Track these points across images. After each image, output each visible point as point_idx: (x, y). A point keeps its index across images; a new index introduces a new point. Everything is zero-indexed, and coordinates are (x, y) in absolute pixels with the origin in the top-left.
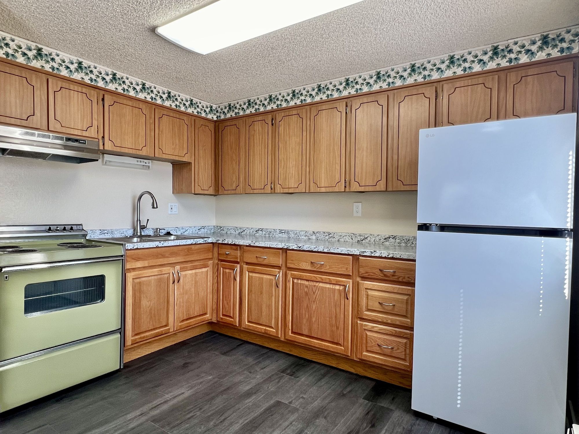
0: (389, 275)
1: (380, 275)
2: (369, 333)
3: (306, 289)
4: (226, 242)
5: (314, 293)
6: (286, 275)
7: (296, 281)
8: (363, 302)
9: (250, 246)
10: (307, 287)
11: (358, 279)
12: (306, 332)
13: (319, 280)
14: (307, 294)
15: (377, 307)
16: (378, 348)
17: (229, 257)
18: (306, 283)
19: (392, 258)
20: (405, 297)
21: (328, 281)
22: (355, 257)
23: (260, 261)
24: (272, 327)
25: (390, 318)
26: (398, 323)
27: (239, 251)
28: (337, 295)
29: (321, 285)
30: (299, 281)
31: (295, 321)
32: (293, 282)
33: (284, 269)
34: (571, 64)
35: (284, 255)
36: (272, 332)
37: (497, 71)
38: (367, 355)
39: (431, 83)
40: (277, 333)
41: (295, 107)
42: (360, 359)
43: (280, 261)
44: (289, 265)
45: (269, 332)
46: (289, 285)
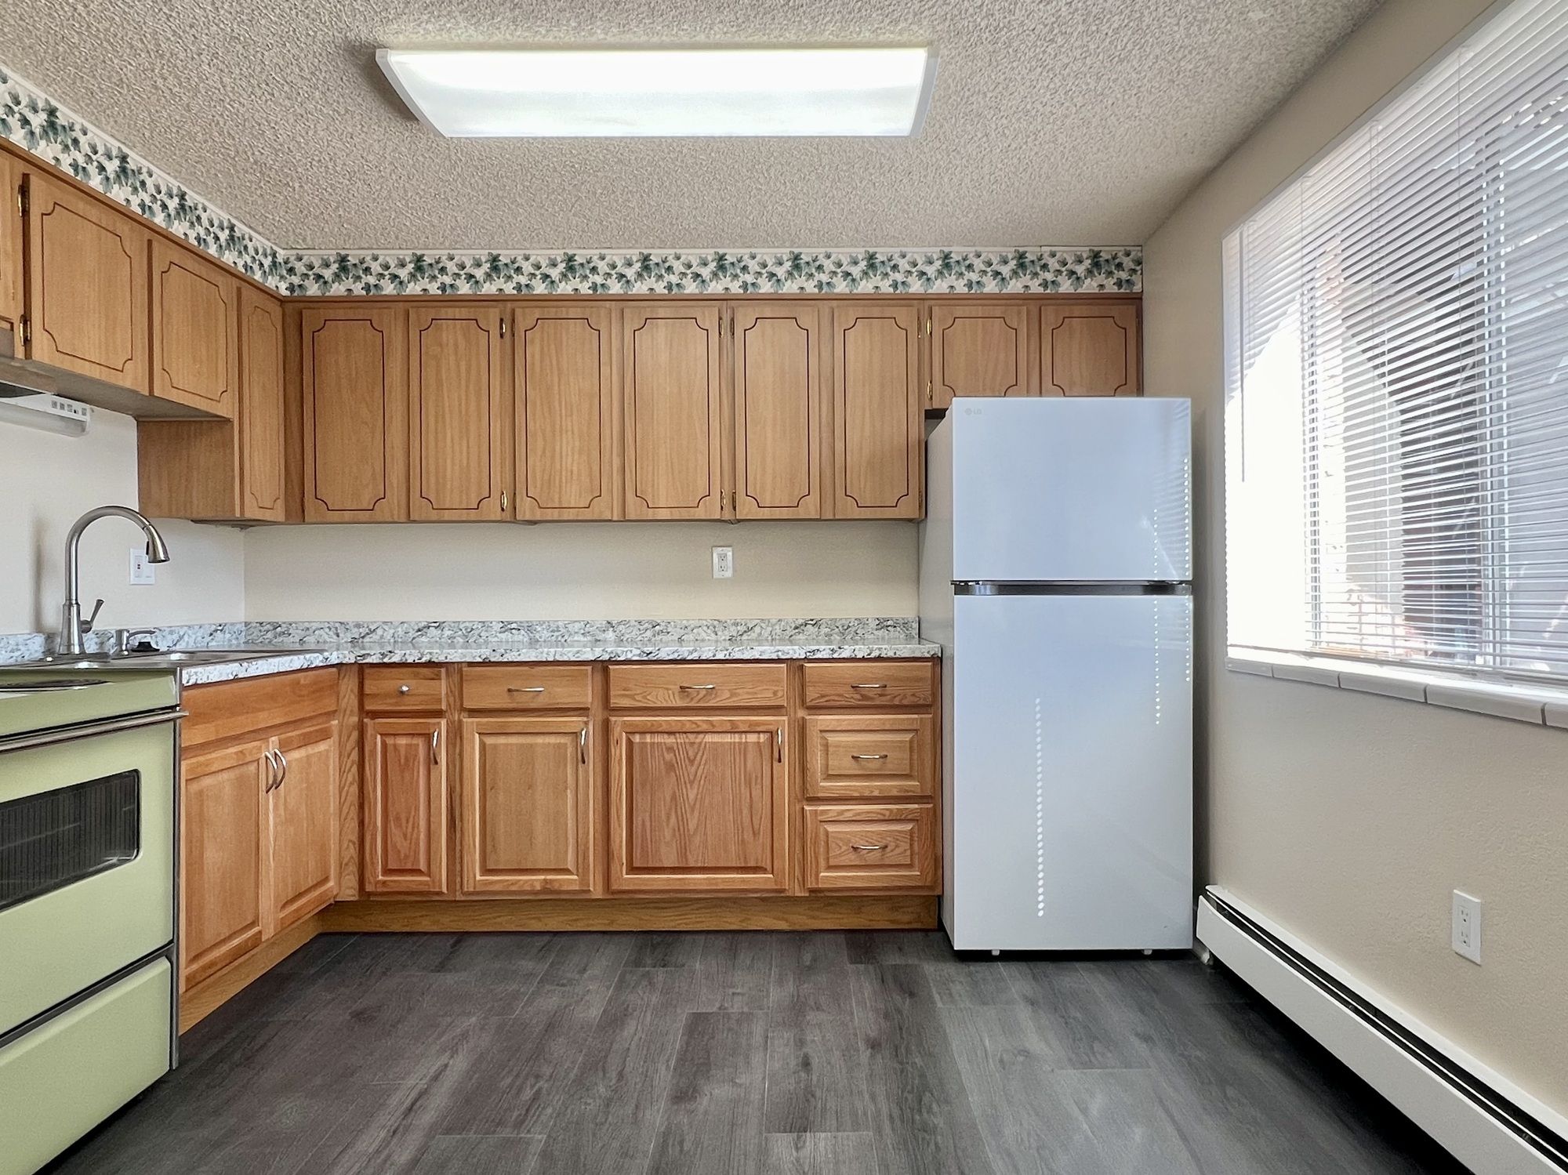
0: (871, 694)
1: (854, 698)
2: (831, 828)
3: (668, 757)
4: (396, 659)
5: (692, 762)
6: (606, 728)
7: (637, 739)
8: (816, 761)
9: (486, 663)
10: (670, 749)
11: (801, 713)
12: (669, 860)
13: (705, 727)
14: (670, 767)
15: (851, 768)
16: (853, 855)
17: (406, 699)
18: (670, 740)
19: (879, 659)
20: (907, 737)
21: (728, 727)
22: (796, 666)
23: (522, 701)
24: (567, 871)
25: (876, 786)
26: (895, 793)
27: (443, 682)
28: (751, 755)
29: (709, 738)
30: (648, 739)
31: (637, 841)
32: (630, 743)
33: (597, 713)
34: (1132, 309)
35: (599, 677)
36: (569, 881)
37: (1025, 298)
38: (828, 878)
39: (908, 300)
40: (584, 880)
41: (576, 298)
42: (811, 891)
43: (586, 694)
44: (616, 701)
45: (556, 886)
46: (620, 752)
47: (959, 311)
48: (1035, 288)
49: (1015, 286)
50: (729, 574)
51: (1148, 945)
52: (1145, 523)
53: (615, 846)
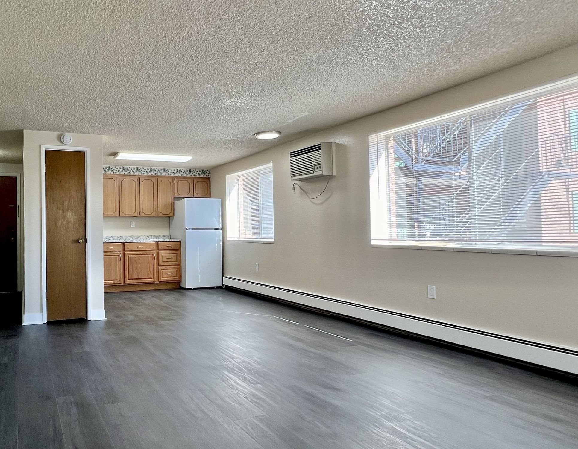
0: (170, 247)
1: (167, 248)
2: (163, 270)
3: (135, 259)
5: (139, 260)
6: (124, 254)
7: (130, 256)
8: (160, 259)
10: (136, 258)
11: (158, 251)
12: (135, 277)
13: (141, 254)
14: (135, 261)
15: (166, 260)
16: (167, 275)
18: (135, 256)
19: (171, 241)
20: (175, 255)
21: (145, 254)
22: (157, 243)
23: (109, 250)
24: (117, 280)
25: (171, 263)
26: (174, 264)
28: (150, 258)
29: (142, 255)
30: (132, 256)
31: (130, 274)
32: (128, 257)
33: (122, 252)
34: (209, 180)
35: (123, 245)
36: (118, 282)
37: (190, 178)
38: (162, 279)
39: (171, 177)
40: (120, 282)
41: (110, 174)
42: (160, 282)
43: (121, 248)
44: (126, 249)
45: (115, 283)
46: (126, 258)
47: (180, 179)
48: (193, 176)
49: (189, 175)
50: (134, 227)
51: (215, 286)
52: (214, 218)
53: (126, 275)
